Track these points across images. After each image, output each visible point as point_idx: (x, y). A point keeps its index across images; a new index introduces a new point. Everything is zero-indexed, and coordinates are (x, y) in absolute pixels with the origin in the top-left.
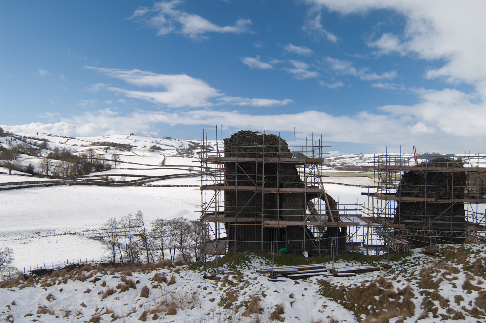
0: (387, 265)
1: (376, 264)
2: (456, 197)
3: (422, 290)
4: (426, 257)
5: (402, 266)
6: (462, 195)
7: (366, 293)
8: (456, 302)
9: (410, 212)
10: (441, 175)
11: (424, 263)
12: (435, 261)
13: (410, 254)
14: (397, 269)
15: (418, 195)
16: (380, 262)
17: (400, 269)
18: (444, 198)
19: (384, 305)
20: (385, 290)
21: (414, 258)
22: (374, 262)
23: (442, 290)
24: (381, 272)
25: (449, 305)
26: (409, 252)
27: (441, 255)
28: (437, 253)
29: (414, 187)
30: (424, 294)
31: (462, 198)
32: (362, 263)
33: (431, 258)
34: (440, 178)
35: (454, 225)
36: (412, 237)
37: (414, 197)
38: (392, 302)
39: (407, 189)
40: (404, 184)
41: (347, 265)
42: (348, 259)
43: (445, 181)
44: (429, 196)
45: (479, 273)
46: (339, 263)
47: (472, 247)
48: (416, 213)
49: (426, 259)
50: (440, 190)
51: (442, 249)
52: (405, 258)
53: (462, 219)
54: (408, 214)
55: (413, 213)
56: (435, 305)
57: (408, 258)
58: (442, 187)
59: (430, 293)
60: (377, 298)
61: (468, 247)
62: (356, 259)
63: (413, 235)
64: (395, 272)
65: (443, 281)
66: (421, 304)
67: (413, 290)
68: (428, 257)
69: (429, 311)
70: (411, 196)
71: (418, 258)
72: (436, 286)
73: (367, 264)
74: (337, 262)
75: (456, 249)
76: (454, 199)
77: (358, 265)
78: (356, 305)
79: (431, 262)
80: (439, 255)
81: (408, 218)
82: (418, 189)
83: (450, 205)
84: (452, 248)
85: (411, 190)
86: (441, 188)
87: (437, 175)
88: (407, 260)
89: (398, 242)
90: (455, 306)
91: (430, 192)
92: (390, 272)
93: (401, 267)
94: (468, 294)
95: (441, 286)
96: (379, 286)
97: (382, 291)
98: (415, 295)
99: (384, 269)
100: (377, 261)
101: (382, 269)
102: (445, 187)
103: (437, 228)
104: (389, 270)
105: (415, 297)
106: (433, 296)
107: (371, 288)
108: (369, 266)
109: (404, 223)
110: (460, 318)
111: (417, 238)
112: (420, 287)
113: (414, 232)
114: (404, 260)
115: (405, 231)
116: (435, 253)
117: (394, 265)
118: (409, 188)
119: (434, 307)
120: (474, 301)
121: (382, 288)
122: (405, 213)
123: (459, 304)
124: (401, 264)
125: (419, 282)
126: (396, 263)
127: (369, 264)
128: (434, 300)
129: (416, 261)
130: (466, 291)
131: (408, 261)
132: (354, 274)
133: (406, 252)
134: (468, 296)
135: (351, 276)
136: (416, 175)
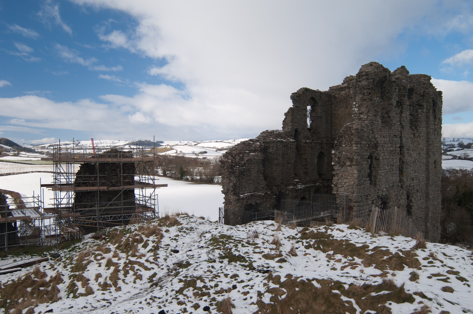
0: (56, 254)
1: (46, 254)
2: (127, 184)
3: (72, 273)
4: (94, 241)
5: (71, 253)
6: (132, 182)
7: (20, 287)
8: (95, 280)
9: (86, 200)
10: (114, 165)
11: (90, 246)
12: (100, 244)
13: (80, 240)
14: (65, 256)
15: (94, 184)
16: (51, 253)
17: (68, 256)
18: (117, 185)
19: (34, 296)
20: (38, 280)
21: (83, 244)
22: (45, 253)
23: (89, 270)
24: (49, 262)
25: (89, 283)
26: (80, 238)
27: (107, 237)
28: (104, 236)
29: (90, 177)
30: (72, 277)
31: (132, 185)
32: (32, 256)
33: (98, 241)
34: (113, 168)
35: (125, 209)
36: (87, 224)
37: (90, 186)
38: (42, 290)
39: (83, 179)
40: (81, 175)
41: (15, 261)
42: (18, 255)
43: (117, 170)
44: (103, 184)
45: (125, 250)
46: (6, 260)
47: (132, 228)
48: (92, 201)
49: (93, 243)
50: (113, 178)
51: (109, 232)
52: (75, 244)
53: (133, 203)
54: (85, 202)
55: (90, 201)
56: (78, 286)
57: (77, 245)
58: (115, 175)
59: (76, 275)
60: (29, 289)
61: (129, 228)
62: (27, 252)
63: (89, 221)
64: (62, 259)
65: (92, 263)
66: (67, 288)
67: (63, 275)
68: (96, 241)
69: (70, 293)
70: (87, 186)
71: (87, 243)
72: (84, 268)
73: (37, 256)
74: (4, 259)
75: (119, 231)
76: (123, 186)
77: (28, 258)
78: (8, 301)
79: (96, 245)
80: (105, 238)
81: (85, 206)
82: (93, 179)
83: (121, 191)
84: (117, 230)
85: (88, 180)
86: (113, 177)
87: (111, 165)
88: (76, 246)
89: (70, 230)
90: (93, 283)
91: (104, 181)
92: (57, 260)
93: (69, 254)
94: (107, 271)
95: (89, 267)
96: (34, 278)
97: (35, 282)
98: (64, 280)
99: (53, 258)
100: (47, 251)
101: (51, 259)
102: (117, 175)
103: (110, 213)
104: (57, 259)
105: (63, 282)
106: (78, 278)
107: (26, 281)
108: (39, 258)
109: (80, 211)
110: (90, 294)
111: (91, 224)
112: (71, 271)
113: (90, 219)
114: (73, 247)
115: (80, 219)
116: (102, 236)
117: (63, 253)
118: (85, 178)
119: (76, 287)
120: (109, 275)
121: (36, 279)
122: (82, 201)
123: (97, 282)
124: (70, 251)
125: (73, 267)
126: (66, 250)
127: (40, 255)
128: (78, 281)
129: (84, 247)
130: (107, 268)
131: (77, 248)
132: (20, 268)
133: (77, 238)
134: (106, 272)
135: (16, 271)
136: (91, 166)
